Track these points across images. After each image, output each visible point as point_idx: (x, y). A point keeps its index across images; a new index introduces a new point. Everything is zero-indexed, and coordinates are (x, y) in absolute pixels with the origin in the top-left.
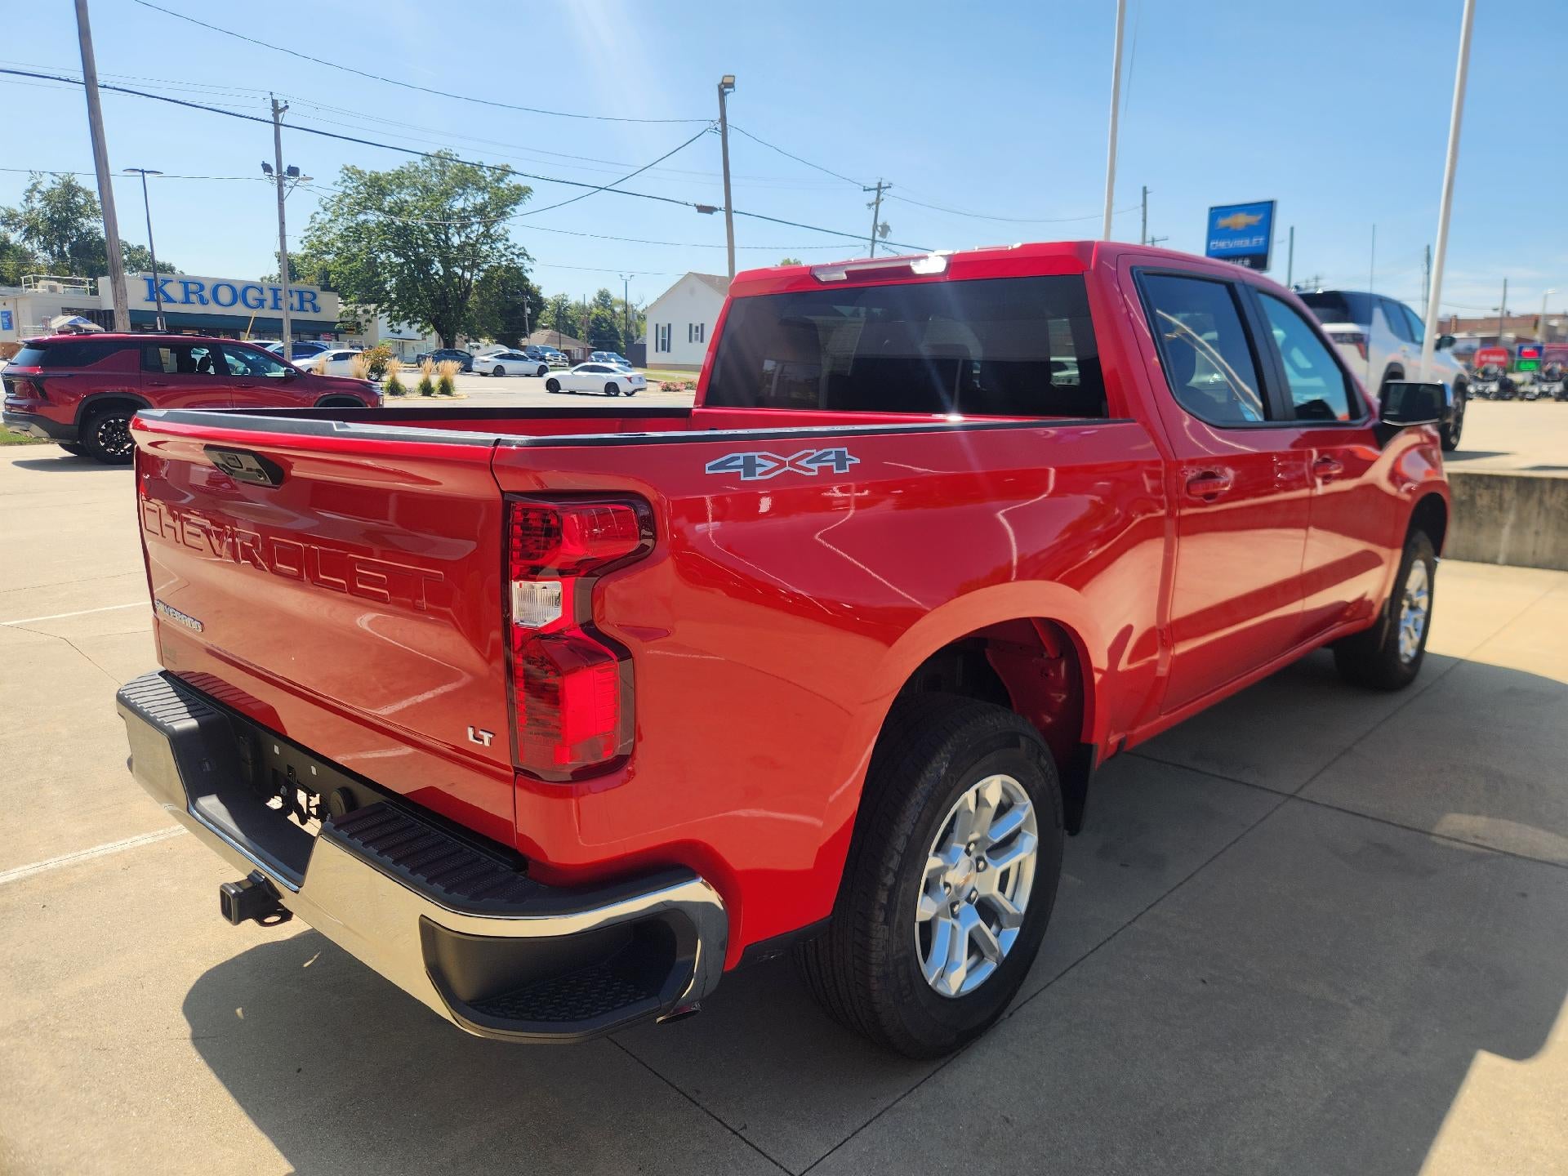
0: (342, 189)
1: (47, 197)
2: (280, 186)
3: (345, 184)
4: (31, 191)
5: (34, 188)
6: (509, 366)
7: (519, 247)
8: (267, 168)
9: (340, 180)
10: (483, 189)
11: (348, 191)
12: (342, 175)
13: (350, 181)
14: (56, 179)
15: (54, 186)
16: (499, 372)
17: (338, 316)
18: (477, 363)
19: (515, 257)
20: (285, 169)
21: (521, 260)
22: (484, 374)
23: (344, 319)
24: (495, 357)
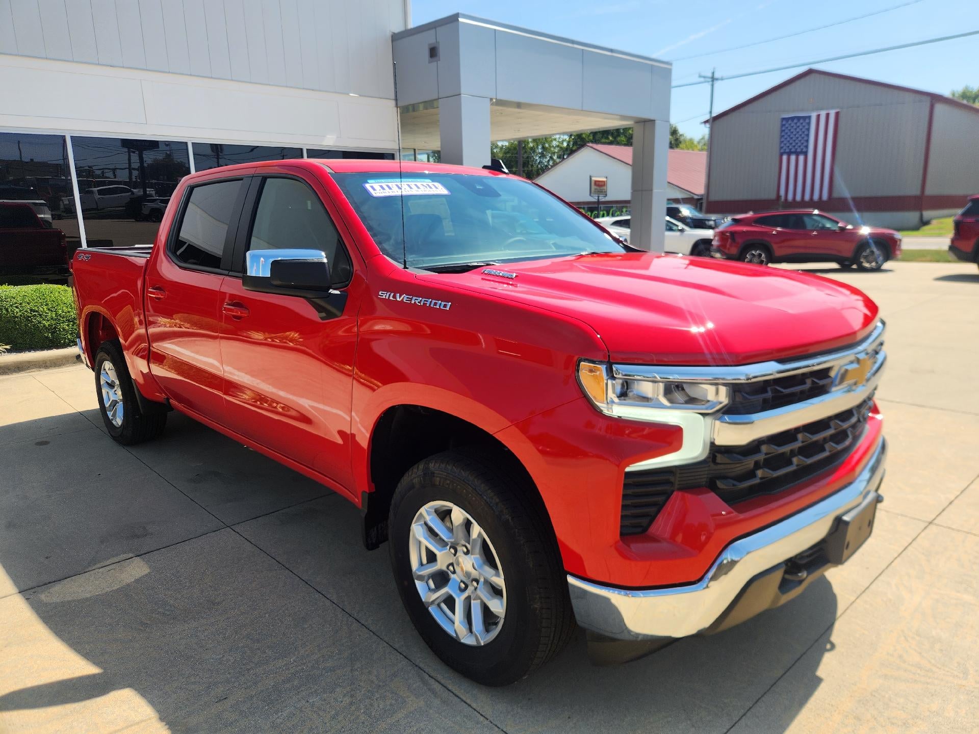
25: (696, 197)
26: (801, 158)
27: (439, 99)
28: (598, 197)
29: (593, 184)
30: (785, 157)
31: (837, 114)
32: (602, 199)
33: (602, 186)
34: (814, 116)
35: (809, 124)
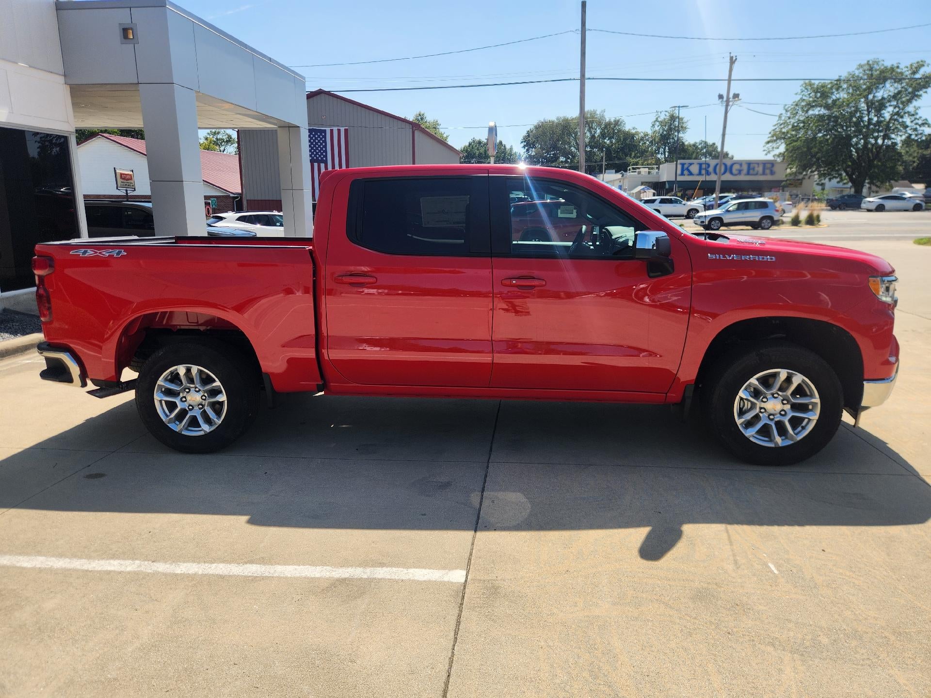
0: (801, 96)
1: (662, 124)
2: (727, 106)
3: (802, 94)
4: (655, 122)
5: (657, 120)
6: (888, 204)
7: (923, 119)
8: (721, 97)
9: (800, 91)
10: (899, 81)
11: (804, 98)
12: (802, 88)
13: (806, 91)
14: (667, 114)
15: (665, 118)
16: (880, 208)
17: (784, 176)
18: (865, 203)
19: (918, 127)
20: (731, 96)
21: (922, 128)
22: (869, 210)
23: (788, 178)
24: (879, 198)
25: (232, 195)
26: (322, 165)
27: (138, 83)
28: (126, 191)
29: (118, 176)
30: (316, 165)
31: (346, 131)
32: (130, 193)
33: (128, 180)
34: (328, 130)
35: (325, 137)
